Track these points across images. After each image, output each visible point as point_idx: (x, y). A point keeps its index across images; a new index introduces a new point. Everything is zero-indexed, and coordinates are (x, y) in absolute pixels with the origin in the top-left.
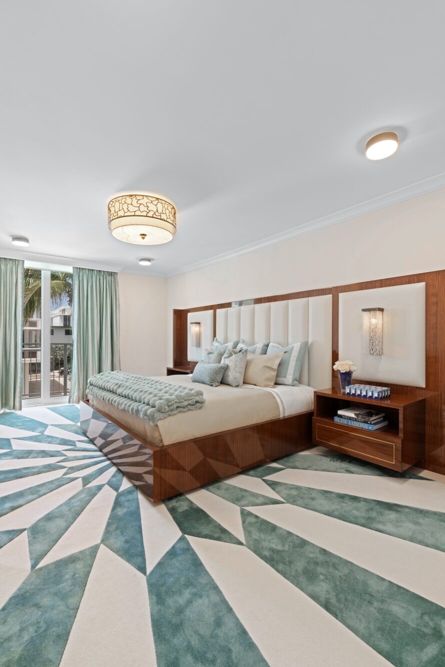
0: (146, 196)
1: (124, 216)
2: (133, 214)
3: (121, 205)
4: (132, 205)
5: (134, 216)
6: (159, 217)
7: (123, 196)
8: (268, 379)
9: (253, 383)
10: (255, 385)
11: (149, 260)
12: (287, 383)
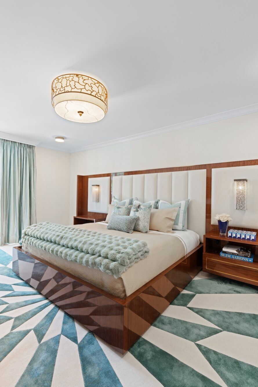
0: (91, 78)
1: (71, 92)
2: (79, 91)
3: (68, 82)
4: (79, 83)
5: (81, 92)
6: (100, 98)
7: (70, 74)
8: (169, 227)
9: (156, 229)
10: (158, 231)
11: (63, 138)
12: (179, 229)
